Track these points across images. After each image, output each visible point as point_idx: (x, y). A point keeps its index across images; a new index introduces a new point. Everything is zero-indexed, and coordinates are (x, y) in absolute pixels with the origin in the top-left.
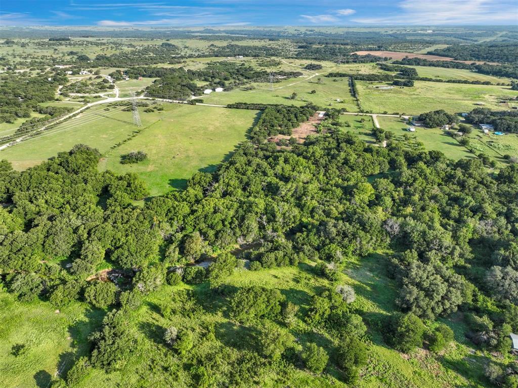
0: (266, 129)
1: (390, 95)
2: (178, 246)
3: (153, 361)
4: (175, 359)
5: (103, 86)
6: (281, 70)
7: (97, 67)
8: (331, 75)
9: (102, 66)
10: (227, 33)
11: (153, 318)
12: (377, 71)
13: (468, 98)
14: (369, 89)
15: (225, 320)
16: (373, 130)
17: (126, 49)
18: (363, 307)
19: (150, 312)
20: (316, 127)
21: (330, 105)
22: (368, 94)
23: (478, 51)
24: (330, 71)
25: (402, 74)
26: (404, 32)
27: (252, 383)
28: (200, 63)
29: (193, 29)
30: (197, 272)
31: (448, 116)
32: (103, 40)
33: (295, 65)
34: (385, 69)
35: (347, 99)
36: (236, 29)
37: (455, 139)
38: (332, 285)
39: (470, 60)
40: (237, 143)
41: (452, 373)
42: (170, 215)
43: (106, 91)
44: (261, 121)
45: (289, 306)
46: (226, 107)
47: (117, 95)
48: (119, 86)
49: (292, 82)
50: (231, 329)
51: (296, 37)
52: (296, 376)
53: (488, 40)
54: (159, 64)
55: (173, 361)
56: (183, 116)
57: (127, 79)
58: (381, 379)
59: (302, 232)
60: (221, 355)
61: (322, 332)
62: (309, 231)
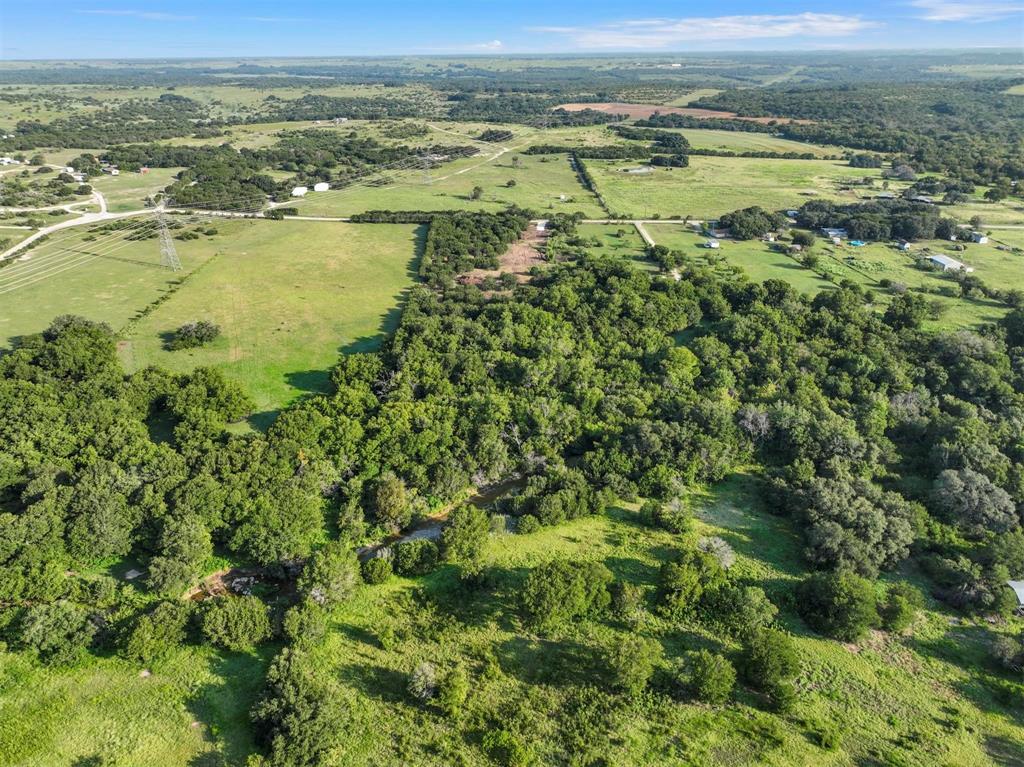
0: (446, 259)
1: (652, 183)
2: (361, 503)
3: (399, 739)
4: (439, 726)
5: (61, 189)
6: (434, 143)
7: (33, 149)
8: (533, 150)
9: (43, 146)
10: (291, 73)
11: (362, 655)
12: (613, 141)
13: (786, 184)
14: (612, 173)
15: (508, 636)
16: (646, 250)
17: (81, 108)
18: (749, 574)
19: (351, 644)
20: (539, 250)
21: (551, 208)
22: (613, 184)
23: (774, 101)
24: (528, 143)
25: (661, 145)
26: (632, 67)
27: (608, 745)
28: (261, 134)
29: (213, 66)
30: (422, 549)
31: (769, 217)
32: (18, 88)
33: (459, 133)
34: (627, 137)
35: (577, 194)
36: (307, 64)
37: (791, 257)
38: (681, 540)
39: (764, 116)
40: (397, 290)
41: (938, 664)
42: (327, 444)
43: (74, 199)
44: (431, 244)
45: (626, 588)
46: (348, 222)
47: (104, 208)
48: (102, 188)
49: (464, 166)
50: (526, 651)
51: (433, 78)
52: (682, 716)
53: (779, 79)
54: (174, 139)
55: (437, 731)
56: (265, 244)
57: (113, 173)
58: (828, 695)
59: (593, 449)
60: (528, 703)
61: (695, 628)
62: (608, 447)
